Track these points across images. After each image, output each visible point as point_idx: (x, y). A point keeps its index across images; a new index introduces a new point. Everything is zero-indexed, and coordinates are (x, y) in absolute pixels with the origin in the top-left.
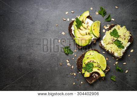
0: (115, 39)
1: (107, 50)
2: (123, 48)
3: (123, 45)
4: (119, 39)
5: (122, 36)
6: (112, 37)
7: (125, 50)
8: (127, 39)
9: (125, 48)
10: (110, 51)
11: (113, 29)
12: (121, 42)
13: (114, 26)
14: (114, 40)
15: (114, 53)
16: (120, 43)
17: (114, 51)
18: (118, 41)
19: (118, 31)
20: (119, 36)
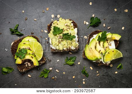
0: (61, 35)
2: (74, 37)
3: (72, 35)
4: (65, 32)
5: (65, 28)
6: (57, 35)
7: (78, 38)
8: (72, 27)
9: (77, 36)
10: (65, 49)
11: (52, 28)
13: (51, 25)
14: (62, 37)
15: (69, 48)
16: (68, 36)
17: (69, 46)
18: (66, 34)
19: (58, 26)
20: (63, 30)
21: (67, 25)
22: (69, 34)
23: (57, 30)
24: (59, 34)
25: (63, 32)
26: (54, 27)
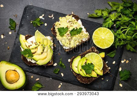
0: (68, 33)
1: (76, 46)
3: (78, 28)
6: (65, 35)
7: (85, 28)
8: (74, 21)
9: (83, 27)
10: (78, 44)
13: (54, 28)
15: (82, 41)
17: (80, 39)
18: (72, 30)
20: (67, 28)
21: (69, 21)
22: (75, 29)
23: (62, 31)
24: (65, 33)
25: (69, 30)
26: (58, 29)
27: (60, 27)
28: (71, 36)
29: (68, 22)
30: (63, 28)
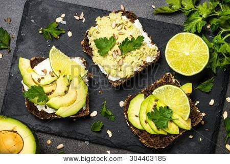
0: (116, 47)
1: (133, 73)
3: (136, 37)
4: (121, 39)
5: (116, 32)
6: (110, 52)
7: (149, 36)
8: (127, 23)
9: (145, 35)
11: (93, 45)
12: (127, 38)
13: (88, 40)
14: (119, 51)
15: (144, 62)
17: (141, 60)
18: (123, 43)
19: (102, 36)
20: (113, 38)
21: (116, 25)
22: (130, 39)
23: (104, 45)
24: (111, 49)
25: (117, 41)
26: (95, 41)
27: (98, 36)
28: (122, 54)
29: (114, 25)
30: (105, 38)
